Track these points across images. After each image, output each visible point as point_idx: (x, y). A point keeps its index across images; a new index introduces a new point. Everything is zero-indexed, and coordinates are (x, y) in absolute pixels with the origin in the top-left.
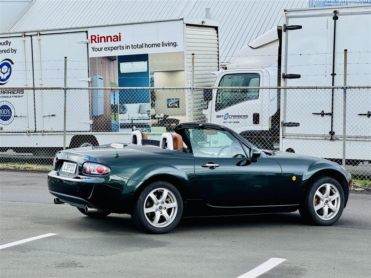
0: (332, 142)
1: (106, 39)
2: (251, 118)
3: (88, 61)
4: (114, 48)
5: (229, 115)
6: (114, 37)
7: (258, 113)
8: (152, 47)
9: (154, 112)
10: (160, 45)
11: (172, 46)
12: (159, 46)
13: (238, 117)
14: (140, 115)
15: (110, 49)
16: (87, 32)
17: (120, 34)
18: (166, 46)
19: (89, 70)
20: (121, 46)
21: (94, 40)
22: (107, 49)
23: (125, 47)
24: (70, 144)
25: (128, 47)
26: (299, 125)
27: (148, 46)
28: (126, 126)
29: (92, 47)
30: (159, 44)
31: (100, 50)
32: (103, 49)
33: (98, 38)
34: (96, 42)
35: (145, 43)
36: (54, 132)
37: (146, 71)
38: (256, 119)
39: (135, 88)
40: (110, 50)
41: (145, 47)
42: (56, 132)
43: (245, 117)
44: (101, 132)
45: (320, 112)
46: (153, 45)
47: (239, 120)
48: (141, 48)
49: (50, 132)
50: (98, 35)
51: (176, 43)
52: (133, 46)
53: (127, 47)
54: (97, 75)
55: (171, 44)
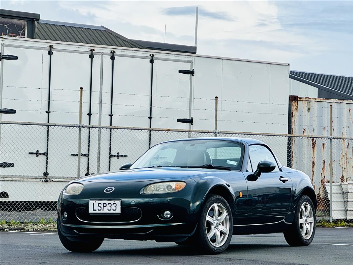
0: (45, 184)
26: (13, 166)
45: (35, 152)
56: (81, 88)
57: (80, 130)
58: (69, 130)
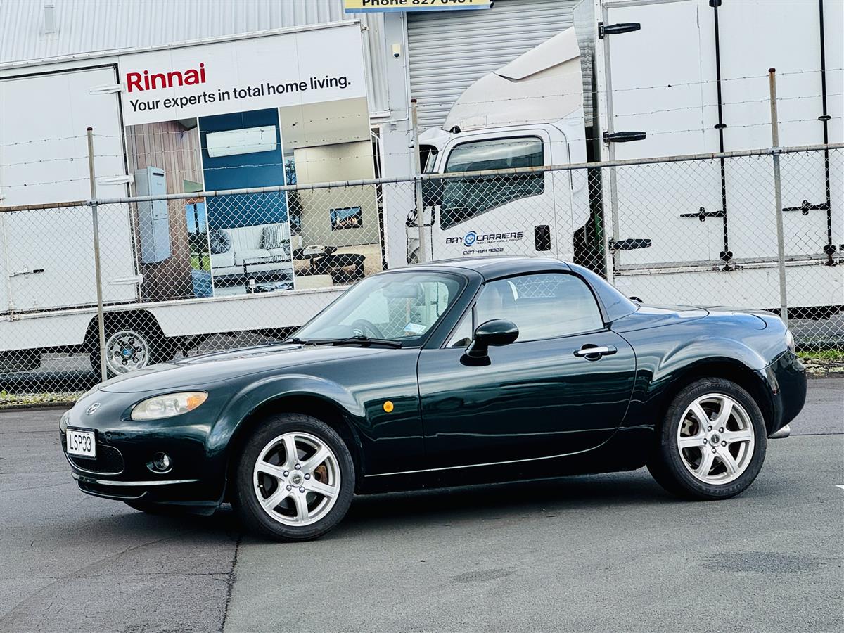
0: (727, 275)
1: (167, 80)
2: (530, 238)
3: (123, 134)
4: (190, 100)
5: (476, 236)
6: (187, 73)
7: (547, 224)
8: (287, 91)
9: (300, 244)
10: (306, 85)
11: (337, 85)
12: (303, 88)
13: (500, 237)
14: (264, 253)
15: (179, 102)
16: (115, 66)
17: (202, 65)
18: (322, 87)
19: (125, 157)
20: (207, 94)
21: (137, 83)
22: (170, 102)
23: (217, 97)
24: (86, 337)
25: (226, 95)
26: (650, 244)
27: (276, 90)
28: (227, 281)
29: (131, 102)
30: (303, 84)
31: (154, 108)
32: (161, 104)
33: (146, 78)
34: (141, 89)
35: (268, 84)
36: (41, 311)
37: (274, 148)
38: (543, 238)
39: (244, 191)
40: (178, 105)
41: (269, 93)
42: (45, 311)
43: (515, 236)
44: (164, 300)
45: (697, 212)
46: (289, 87)
47: (501, 245)
48: (259, 95)
49: (30, 312)
50: (146, 72)
51: (345, 78)
52: (237, 93)
53: (222, 96)
54: (149, 167)
55: (334, 82)
56: (772, 71)
57: (776, 160)
58: (750, 163)
